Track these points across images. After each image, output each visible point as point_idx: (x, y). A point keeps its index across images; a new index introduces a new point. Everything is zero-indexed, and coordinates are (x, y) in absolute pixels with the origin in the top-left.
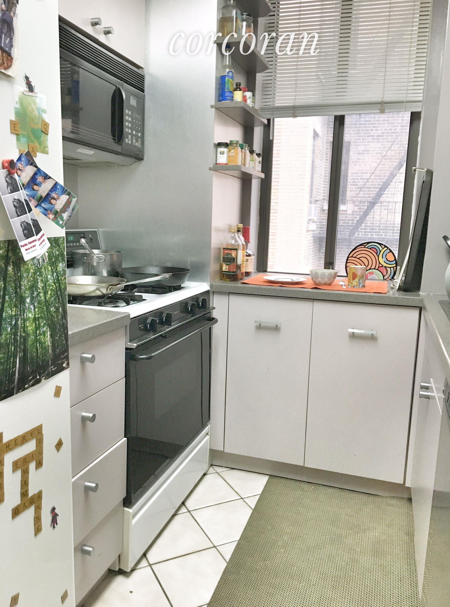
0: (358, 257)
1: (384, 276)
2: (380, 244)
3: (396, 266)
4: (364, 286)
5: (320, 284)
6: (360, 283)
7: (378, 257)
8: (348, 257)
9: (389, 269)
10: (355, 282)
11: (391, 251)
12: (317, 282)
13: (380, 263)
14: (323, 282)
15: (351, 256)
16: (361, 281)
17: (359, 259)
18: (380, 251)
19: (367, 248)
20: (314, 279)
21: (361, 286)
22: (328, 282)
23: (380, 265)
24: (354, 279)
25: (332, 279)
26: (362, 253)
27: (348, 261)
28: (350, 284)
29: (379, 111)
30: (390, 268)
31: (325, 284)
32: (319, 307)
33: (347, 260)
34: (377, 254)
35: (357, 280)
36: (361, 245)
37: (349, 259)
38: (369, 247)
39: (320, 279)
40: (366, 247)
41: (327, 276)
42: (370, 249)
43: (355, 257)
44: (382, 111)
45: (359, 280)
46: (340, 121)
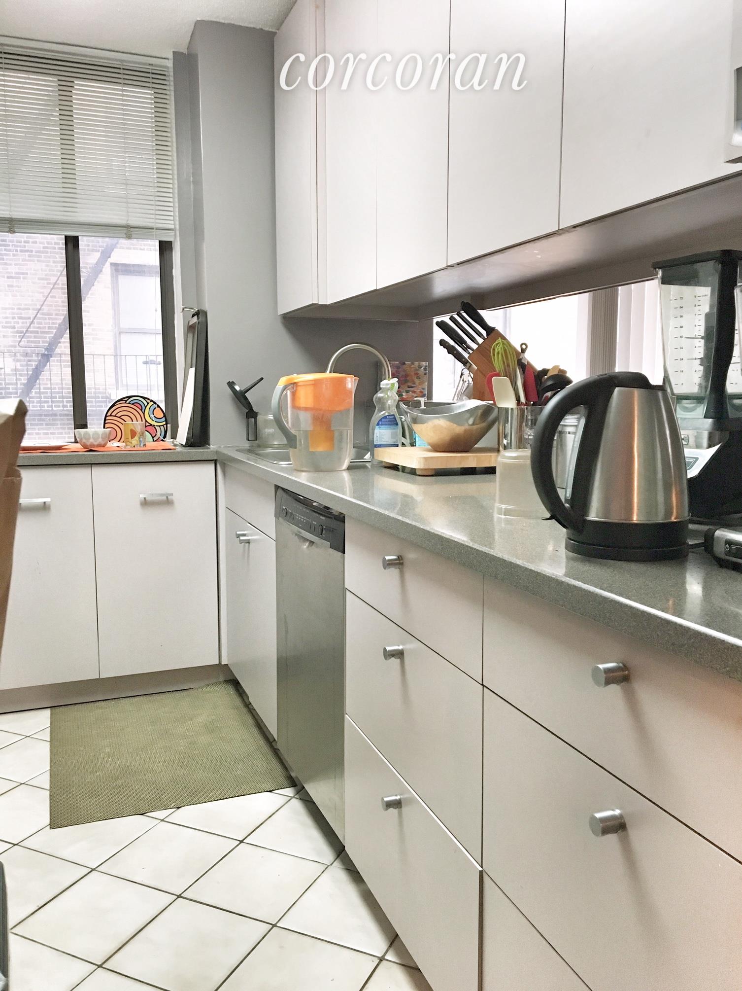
0: (119, 415)
1: (153, 437)
2: (144, 398)
3: (166, 424)
4: (145, 445)
5: (94, 446)
6: (140, 441)
7: (144, 414)
8: (106, 416)
9: (158, 428)
10: (135, 441)
11: (158, 406)
12: (88, 444)
13: (146, 421)
14: (96, 443)
15: (109, 414)
16: (141, 439)
17: (119, 417)
18: (146, 407)
19: (129, 403)
20: (84, 440)
21: (142, 445)
22: (103, 443)
23: (147, 424)
24: (132, 437)
25: (107, 439)
26: (121, 410)
27: (107, 422)
28: (128, 443)
29: (125, 236)
30: (159, 426)
31: (99, 445)
32: (98, 472)
33: (105, 420)
34: (141, 410)
35: (136, 438)
36: (121, 400)
37: (107, 418)
38: (132, 402)
39: (91, 440)
40: (127, 402)
41: (100, 436)
42: (133, 404)
43: (115, 416)
44: (129, 237)
45: (139, 438)
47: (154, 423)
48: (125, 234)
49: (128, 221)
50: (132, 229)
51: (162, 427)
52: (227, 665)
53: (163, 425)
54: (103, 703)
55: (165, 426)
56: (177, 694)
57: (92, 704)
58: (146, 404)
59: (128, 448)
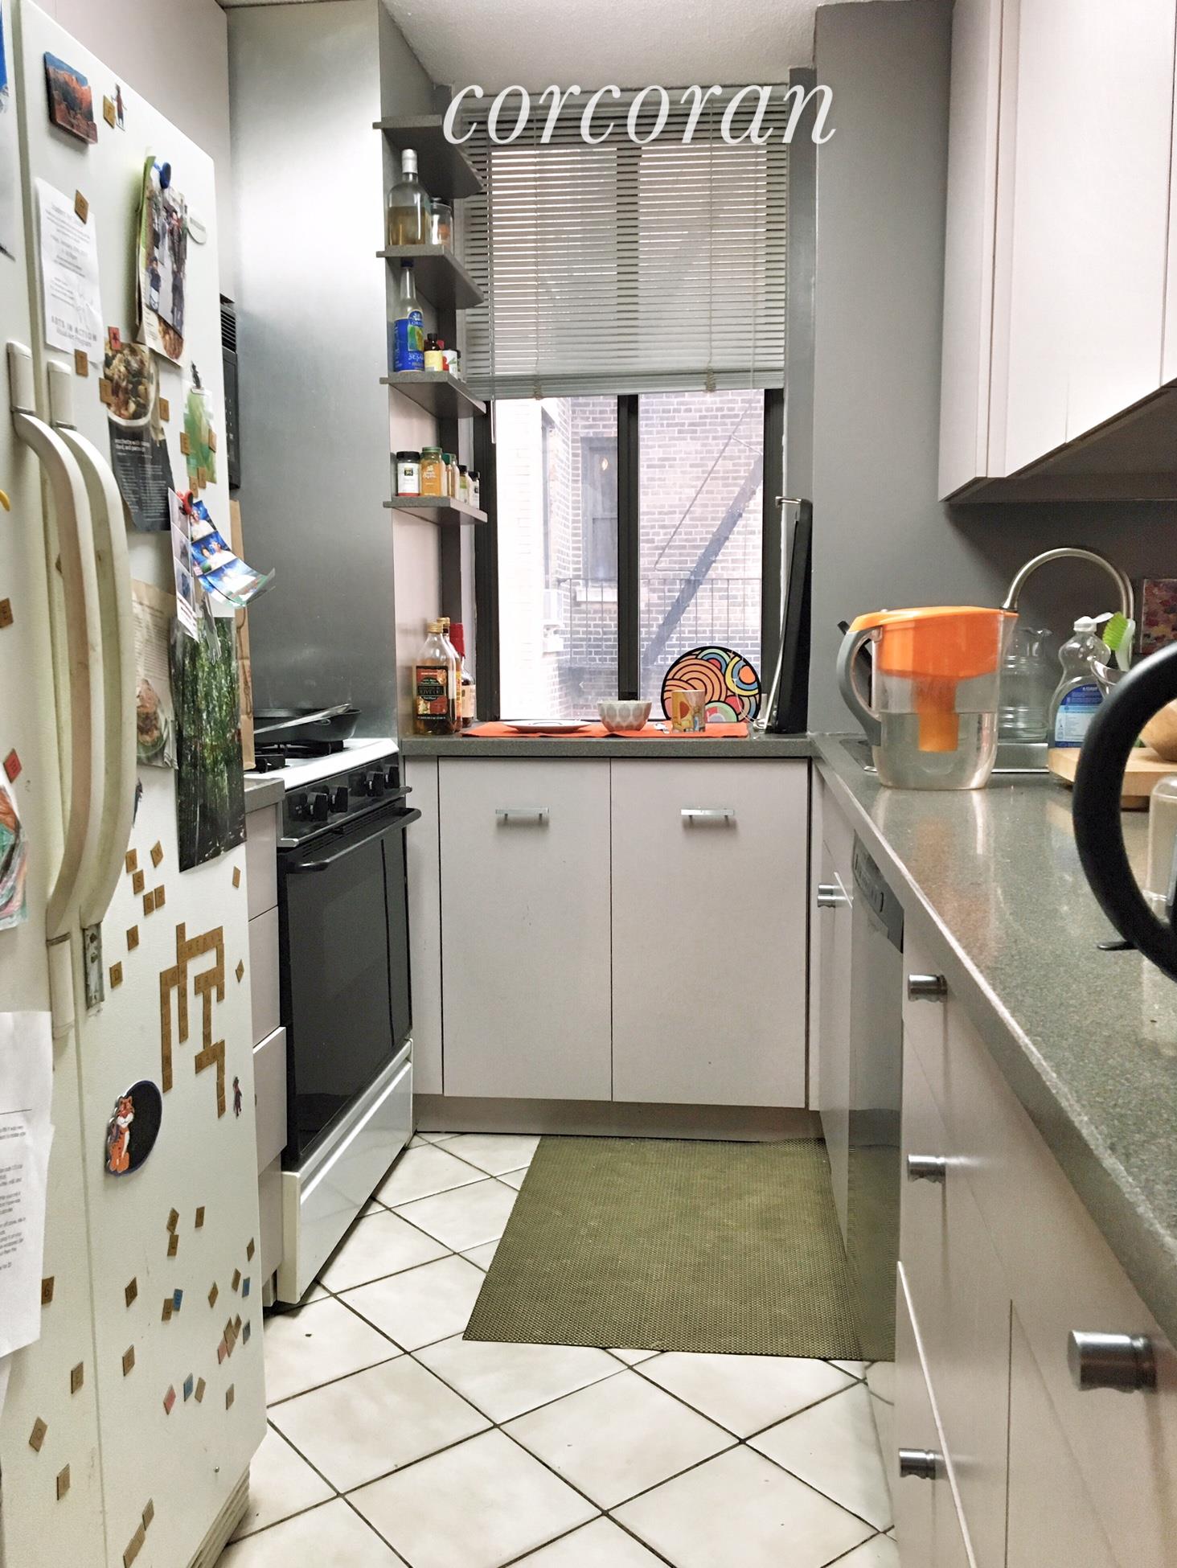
0: (685, 678)
1: (737, 715)
2: (726, 650)
3: (760, 693)
4: (703, 729)
5: (620, 728)
6: (695, 723)
7: (724, 676)
8: (666, 680)
9: (745, 700)
10: (686, 722)
11: (747, 664)
12: (613, 724)
13: (728, 689)
14: (624, 724)
15: (670, 677)
16: (697, 719)
17: (686, 682)
18: (727, 665)
19: (701, 659)
20: (607, 720)
21: (697, 729)
22: (635, 724)
23: (729, 693)
24: (683, 715)
25: (642, 717)
26: (690, 670)
27: (666, 688)
28: (676, 725)
29: (704, 388)
30: (748, 697)
31: (630, 728)
32: (621, 770)
33: (664, 686)
34: (720, 670)
35: (689, 717)
36: (689, 653)
37: (668, 683)
38: (705, 658)
39: (618, 719)
40: (699, 657)
41: (631, 713)
42: (707, 660)
43: (680, 680)
44: (711, 388)
45: (694, 717)
46: (628, 407)
47: (738, 691)
48: (705, 384)
49: (710, 362)
50: (715, 375)
51: (752, 699)
52: (818, 1112)
53: (754, 696)
54: (618, 1143)
55: (757, 696)
56: (736, 1148)
57: (602, 1141)
58: (728, 660)
59: (677, 733)
